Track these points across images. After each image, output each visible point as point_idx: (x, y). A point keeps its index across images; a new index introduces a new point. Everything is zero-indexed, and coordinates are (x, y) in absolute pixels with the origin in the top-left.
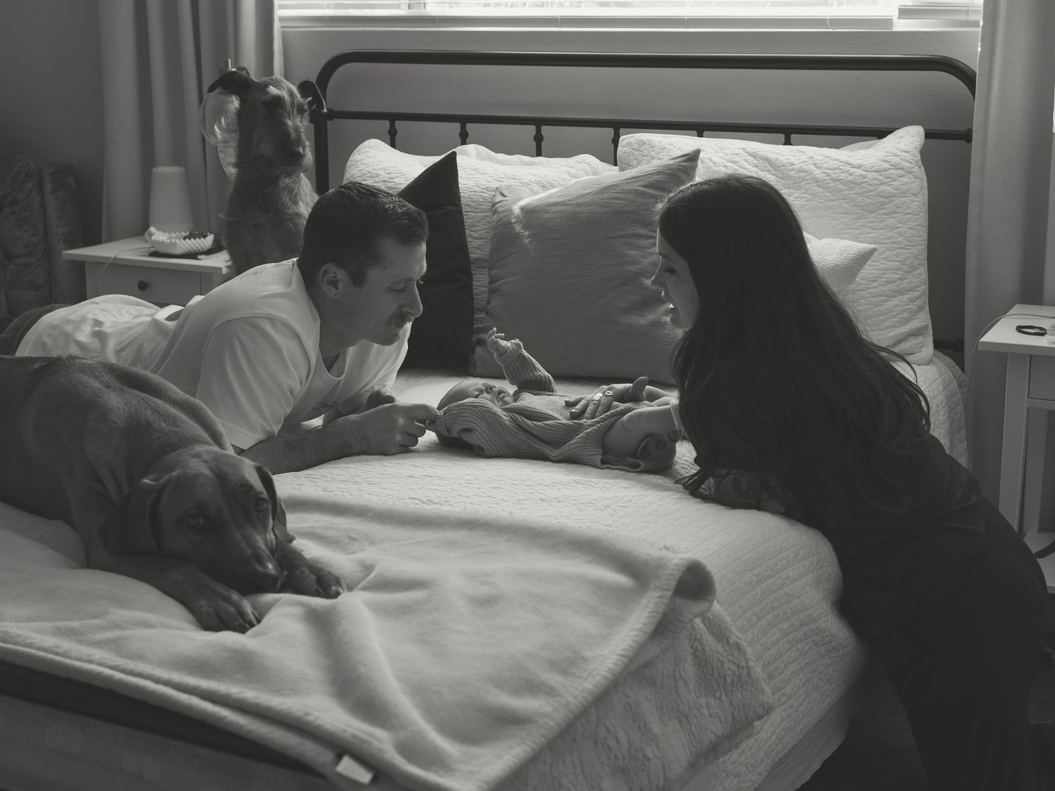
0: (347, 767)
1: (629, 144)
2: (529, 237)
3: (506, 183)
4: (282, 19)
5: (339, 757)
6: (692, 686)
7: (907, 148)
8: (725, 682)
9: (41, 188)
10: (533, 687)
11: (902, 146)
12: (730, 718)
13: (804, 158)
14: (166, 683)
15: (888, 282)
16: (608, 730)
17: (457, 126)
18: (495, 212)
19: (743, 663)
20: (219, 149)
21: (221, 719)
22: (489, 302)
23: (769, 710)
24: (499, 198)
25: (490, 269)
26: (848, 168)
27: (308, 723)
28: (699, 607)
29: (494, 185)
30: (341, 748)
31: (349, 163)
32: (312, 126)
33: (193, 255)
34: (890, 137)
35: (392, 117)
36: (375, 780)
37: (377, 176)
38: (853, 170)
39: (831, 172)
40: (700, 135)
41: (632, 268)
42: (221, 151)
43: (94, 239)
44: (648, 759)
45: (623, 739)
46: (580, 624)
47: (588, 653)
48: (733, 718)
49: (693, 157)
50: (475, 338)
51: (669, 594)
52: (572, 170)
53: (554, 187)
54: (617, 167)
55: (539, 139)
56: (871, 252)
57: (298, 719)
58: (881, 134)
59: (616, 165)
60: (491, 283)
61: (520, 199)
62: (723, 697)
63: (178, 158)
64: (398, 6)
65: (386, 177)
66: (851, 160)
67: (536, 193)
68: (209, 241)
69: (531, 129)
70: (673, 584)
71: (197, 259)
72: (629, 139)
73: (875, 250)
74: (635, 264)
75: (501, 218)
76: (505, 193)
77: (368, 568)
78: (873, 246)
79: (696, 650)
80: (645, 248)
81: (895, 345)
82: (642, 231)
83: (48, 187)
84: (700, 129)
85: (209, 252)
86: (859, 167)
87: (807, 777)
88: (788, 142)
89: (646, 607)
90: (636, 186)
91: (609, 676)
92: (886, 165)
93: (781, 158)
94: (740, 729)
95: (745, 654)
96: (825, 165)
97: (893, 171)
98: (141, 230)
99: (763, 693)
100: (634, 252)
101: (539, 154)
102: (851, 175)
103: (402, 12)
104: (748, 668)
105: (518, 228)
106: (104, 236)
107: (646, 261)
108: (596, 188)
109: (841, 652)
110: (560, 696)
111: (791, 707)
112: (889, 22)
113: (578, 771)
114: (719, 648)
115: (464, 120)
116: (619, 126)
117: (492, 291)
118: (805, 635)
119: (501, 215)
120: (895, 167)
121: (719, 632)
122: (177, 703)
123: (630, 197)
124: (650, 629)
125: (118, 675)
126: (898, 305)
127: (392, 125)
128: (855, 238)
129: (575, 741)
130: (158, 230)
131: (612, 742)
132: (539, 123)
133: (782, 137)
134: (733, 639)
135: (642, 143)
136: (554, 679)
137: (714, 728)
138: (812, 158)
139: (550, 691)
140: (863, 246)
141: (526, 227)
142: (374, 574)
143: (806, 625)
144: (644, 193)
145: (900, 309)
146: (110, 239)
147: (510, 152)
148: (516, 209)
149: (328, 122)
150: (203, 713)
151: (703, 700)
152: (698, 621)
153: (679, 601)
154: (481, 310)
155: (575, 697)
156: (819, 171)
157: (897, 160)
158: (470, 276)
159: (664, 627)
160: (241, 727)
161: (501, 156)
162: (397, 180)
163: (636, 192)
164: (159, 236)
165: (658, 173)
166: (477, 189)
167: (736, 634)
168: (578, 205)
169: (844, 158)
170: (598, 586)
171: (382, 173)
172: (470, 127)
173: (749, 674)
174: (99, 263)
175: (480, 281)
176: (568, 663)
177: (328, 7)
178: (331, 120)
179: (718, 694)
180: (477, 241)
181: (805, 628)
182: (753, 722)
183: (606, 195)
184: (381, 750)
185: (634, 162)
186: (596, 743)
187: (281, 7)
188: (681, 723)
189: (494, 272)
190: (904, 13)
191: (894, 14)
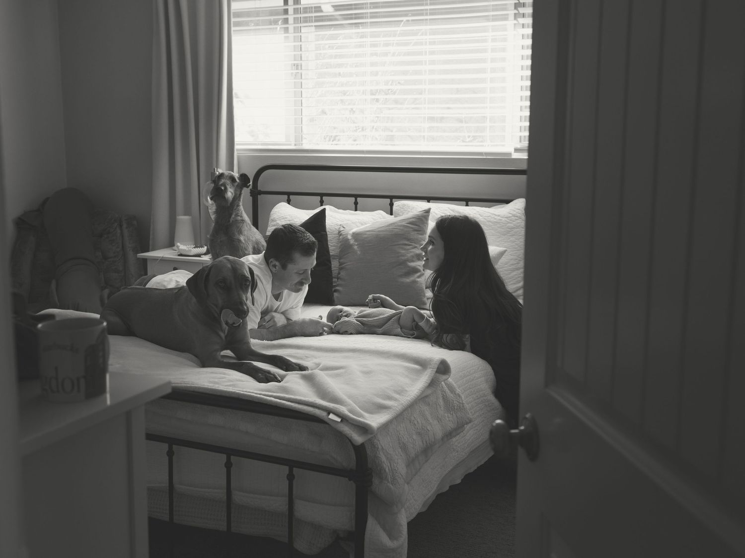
0: (332, 416)
1: (399, 205)
2: (357, 245)
3: (345, 222)
4: (237, 150)
5: (329, 414)
6: (442, 408)
7: (519, 208)
8: (454, 408)
9: (121, 226)
10: (390, 398)
11: (517, 207)
12: (456, 422)
13: (475, 212)
14: (260, 394)
15: (512, 265)
16: (414, 418)
17: (319, 198)
18: (341, 235)
19: (461, 401)
20: (209, 208)
21: (283, 404)
22: (339, 273)
23: (470, 421)
24: (342, 229)
25: (339, 259)
26: (494, 216)
27: (316, 404)
28: (444, 377)
29: (340, 223)
30: (329, 411)
31: (272, 213)
32: (251, 198)
33: (199, 255)
34: (511, 203)
35: (289, 194)
36: (341, 421)
37: (286, 218)
38: (496, 217)
39: (486, 218)
40: (429, 202)
41: (403, 258)
42: (210, 209)
43: (148, 251)
44: (429, 431)
45: (420, 422)
46: (403, 380)
47: (407, 389)
48: (458, 422)
49: (428, 211)
50: (333, 289)
51: (434, 372)
52: (374, 217)
53: (366, 224)
54: (393, 216)
55: (356, 203)
57: (312, 402)
58: (507, 202)
59: (391, 214)
60: (339, 265)
61: (352, 229)
62: (454, 414)
63: (187, 212)
64: (290, 145)
65: (290, 219)
66: (495, 213)
67: (359, 227)
68: (204, 249)
69: (353, 199)
70: (436, 366)
71: (200, 257)
72: (398, 204)
73: (506, 250)
74: (403, 256)
75: (345, 237)
76: (344, 226)
77: (318, 365)
78: (505, 249)
79: (444, 395)
80: (408, 249)
81: (515, 292)
82: (407, 242)
83: (125, 226)
84: (428, 199)
85: (205, 254)
86: (499, 216)
88: (467, 205)
89: (427, 374)
90: (404, 223)
91: (414, 398)
92: (511, 215)
93: (465, 212)
94: (459, 428)
95: (461, 398)
96: (484, 215)
97: (513, 218)
98: (171, 244)
99: (468, 414)
100: (403, 251)
101: (356, 210)
102: (495, 219)
103: (293, 147)
104: (463, 404)
105: (352, 242)
106: (150, 248)
107: (409, 255)
108: (386, 224)
109: (496, 411)
110: (399, 401)
112: (510, 154)
113: (405, 430)
114: (452, 395)
115: (322, 195)
116: (392, 198)
117: (341, 269)
118: (482, 401)
119: (344, 236)
120: (514, 216)
121: (452, 389)
122: (266, 400)
123: (401, 228)
124: (429, 382)
125: (242, 392)
126: (516, 275)
127: (289, 197)
128: (498, 246)
129: (404, 419)
130: (181, 244)
131: (416, 422)
132: (356, 196)
133: (465, 203)
134: (457, 392)
135: (404, 205)
136: (397, 396)
137: (450, 425)
138: (478, 212)
139: (396, 400)
140: (502, 249)
141: (356, 240)
142: (321, 366)
144: (407, 226)
145: (517, 276)
146: (154, 250)
147: (345, 209)
148: (351, 232)
149: (259, 196)
150: (276, 403)
151: (446, 415)
152: (443, 383)
153: (438, 375)
154: (335, 278)
155: (405, 402)
156: (481, 218)
157: (515, 213)
158: (330, 262)
159: (432, 384)
160: (292, 406)
161: (341, 211)
162: (295, 220)
163: (404, 226)
164: (182, 247)
165: (413, 218)
166: (333, 225)
167: (458, 391)
168: (379, 231)
169: (493, 212)
170: (408, 368)
171: (288, 216)
172: (324, 198)
173: (463, 406)
174: (155, 259)
175: (335, 264)
176: (401, 392)
177: (259, 144)
178: (260, 195)
179: (451, 413)
180: (333, 246)
181: (482, 398)
182: (463, 426)
183: (391, 227)
184: (343, 411)
185: (401, 214)
186: (410, 422)
187: (238, 144)
188: (438, 422)
189: (342, 261)
190: (517, 150)
191: (512, 151)
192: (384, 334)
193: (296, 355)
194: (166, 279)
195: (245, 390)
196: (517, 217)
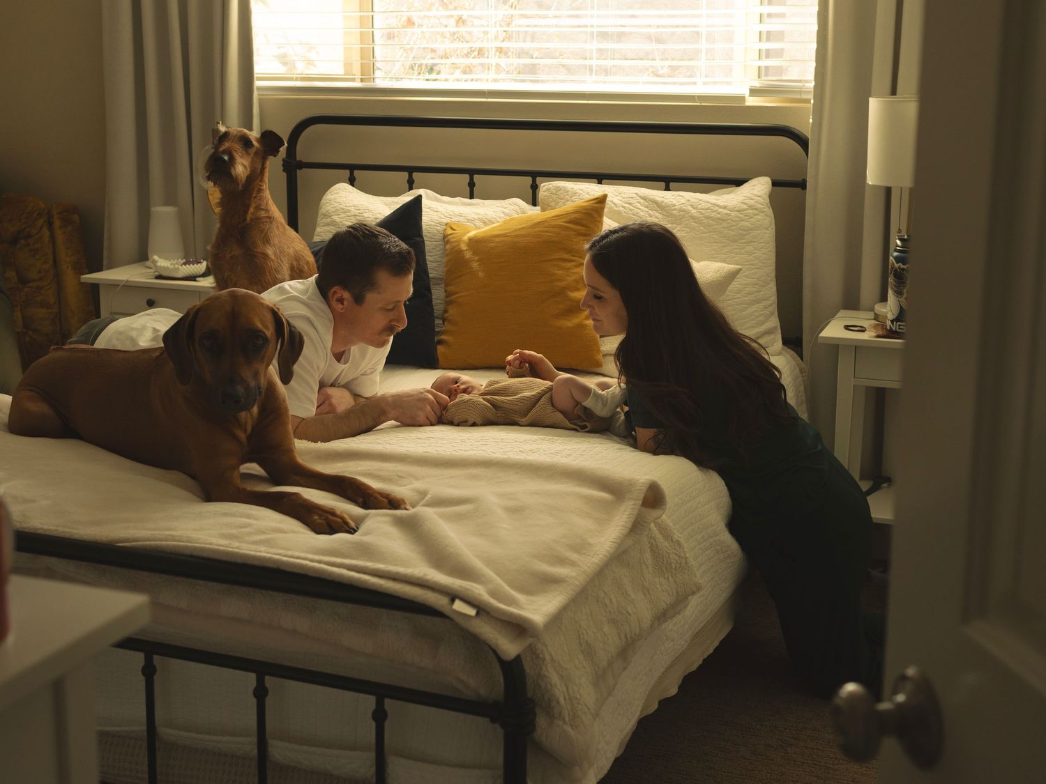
0: (459, 606)
1: (548, 190)
2: (478, 261)
3: (454, 219)
4: (259, 89)
5: (453, 601)
6: (651, 569)
7: (759, 194)
8: (671, 567)
9: (50, 224)
10: (561, 561)
11: (755, 192)
12: (675, 593)
13: (683, 201)
14: (320, 562)
15: (748, 294)
16: (605, 593)
17: (405, 175)
18: (448, 242)
19: (682, 554)
20: (209, 192)
21: (365, 582)
22: (446, 311)
23: (699, 589)
24: (450, 231)
25: (447, 285)
26: (716, 208)
27: (427, 581)
28: (655, 513)
29: (445, 220)
30: (453, 596)
31: (323, 201)
32: (285, 174)
33: (192, 278)
34: (746, 185)
35: (352, 168)
36: (477, 613)
37: (349, 211)
38: (720, 210)
39: (703, 211)
40: (600, 183)
41: (560, 284)
42: (211, 194)
43: (100, 269)
44: (630, 615)
45: (614, 600)
46: (583, 524)
47: (591, 541)
48: (677, 592)
49: (602, 200)
50: (437, 338)
51: (638, 507)
52: (505, 210)
53: (493, 223)
54: (538, 208)
55: (472, 185)
56: (737, 272)
57: (419, 578)
58: (739, 183)
59: (534, 204)
60: (447, 297)
61: (469, 232)
62: (670, 578)
63: (170, 200)
64: (353, 80)
65: (356, 212)
66: (718, 203)
67: (479, 228)
68: (202, 267)
69: (466, 177)
70: (642, 496)
71: (195, 280)
72: (547, 187)
73: (741, 269)
74: (562, 280)
75: (454, 247)
76: (454, 228)
77: (423, 494)
78: (740, 267)
79: (652, 545)
80: (568, 269)
82: (566, 256)
83: (57, 223)
84: (600, 178)
85: (204, 275)
86: (725, 207)
87: (711, 651)
88: (667, 189)
89: (625, 511)
90: (560, 222)
91: (608, 555)
92: (745, 207)
93: (666, 201)
94: (680, 601)
95: (683, 549)
96: (699, 206)
97: (750, 211)
98: (142, 256)
99: (695, 576)
100: (560, 272)
101: (472, 197)
102: (719, 213)
103: (357, 84)
104: (686, 558)
105: (468, 255)
106: (105, 263)
107: (570, 279)
108: (529, 224)
110: (579, 566)
111: (703, 596)
112: (742, 99)
113: (590, 618)
114: (666, 544)
115: (411, 170)
116: (536, 176)
117: (449, 303)
118: (711, 544)
119: (454, 245)
120: (751, 207)
121: (668, 536)
122: (331, 573)
123: (556, 230)
124: (629, 525)
125: (285, 559)
126: (756, 311)
127: (352, 174)
128: (724, 261)
129: (587, 598)
130: (160, 257)
131: (607, 602)
132: (472, 172)
133: (663, 184)
134: (675, 538)
135: (558, 189)
136: (574, 556)
137: (665, 599)
138: (689, 201)
139: (572, 564)
140: (732, 267)
141: (475, 253)
142: (429, 496)
143: (712, 537)
144: (567, 227)
145: (757, 314)
146: (111, 267)
147: (452, 195)
148: (466, 238)
149: (298, 171)
150: (352, 579)
151: (657, 580)
152: (652, 525)
153: (644, 509)
154: (438, 318)
155: (589, 567)
156: (694, 211)
157: (752, 202)
158: (429, 290)
159: (636, 526)
160: (381, 585)
161: (446, 198)
162: (365, 215)
163: (560, 226)
164: (163, 264)
165: (577, 212)
166: (432, 223)
167: (677, 535)
168: (516, 236)
169: (714, 201)
170: (588, 499)
171: (352, 209)
172: (415, 175)
173: (686, 563)
174: (113, 285)
175: (438, 294)
176: (581, 547)
177: (297, 79)
178: (300, 169)
179: (666, 576)
180: (435, 263)
181: (711, 540)
182: (686, 598)
183: (537, 229)
184: (480, 595)
185: (553, 204)
186: (598, 602)
187: (259, 79)
188: (644, 594)
189: (450, 288)
190: (754, 92)
191: (746, 93)
192: (535, 424)
193: (381, 473)
194: (134, 326)
195: (290, 553)
196: (756, 209)
